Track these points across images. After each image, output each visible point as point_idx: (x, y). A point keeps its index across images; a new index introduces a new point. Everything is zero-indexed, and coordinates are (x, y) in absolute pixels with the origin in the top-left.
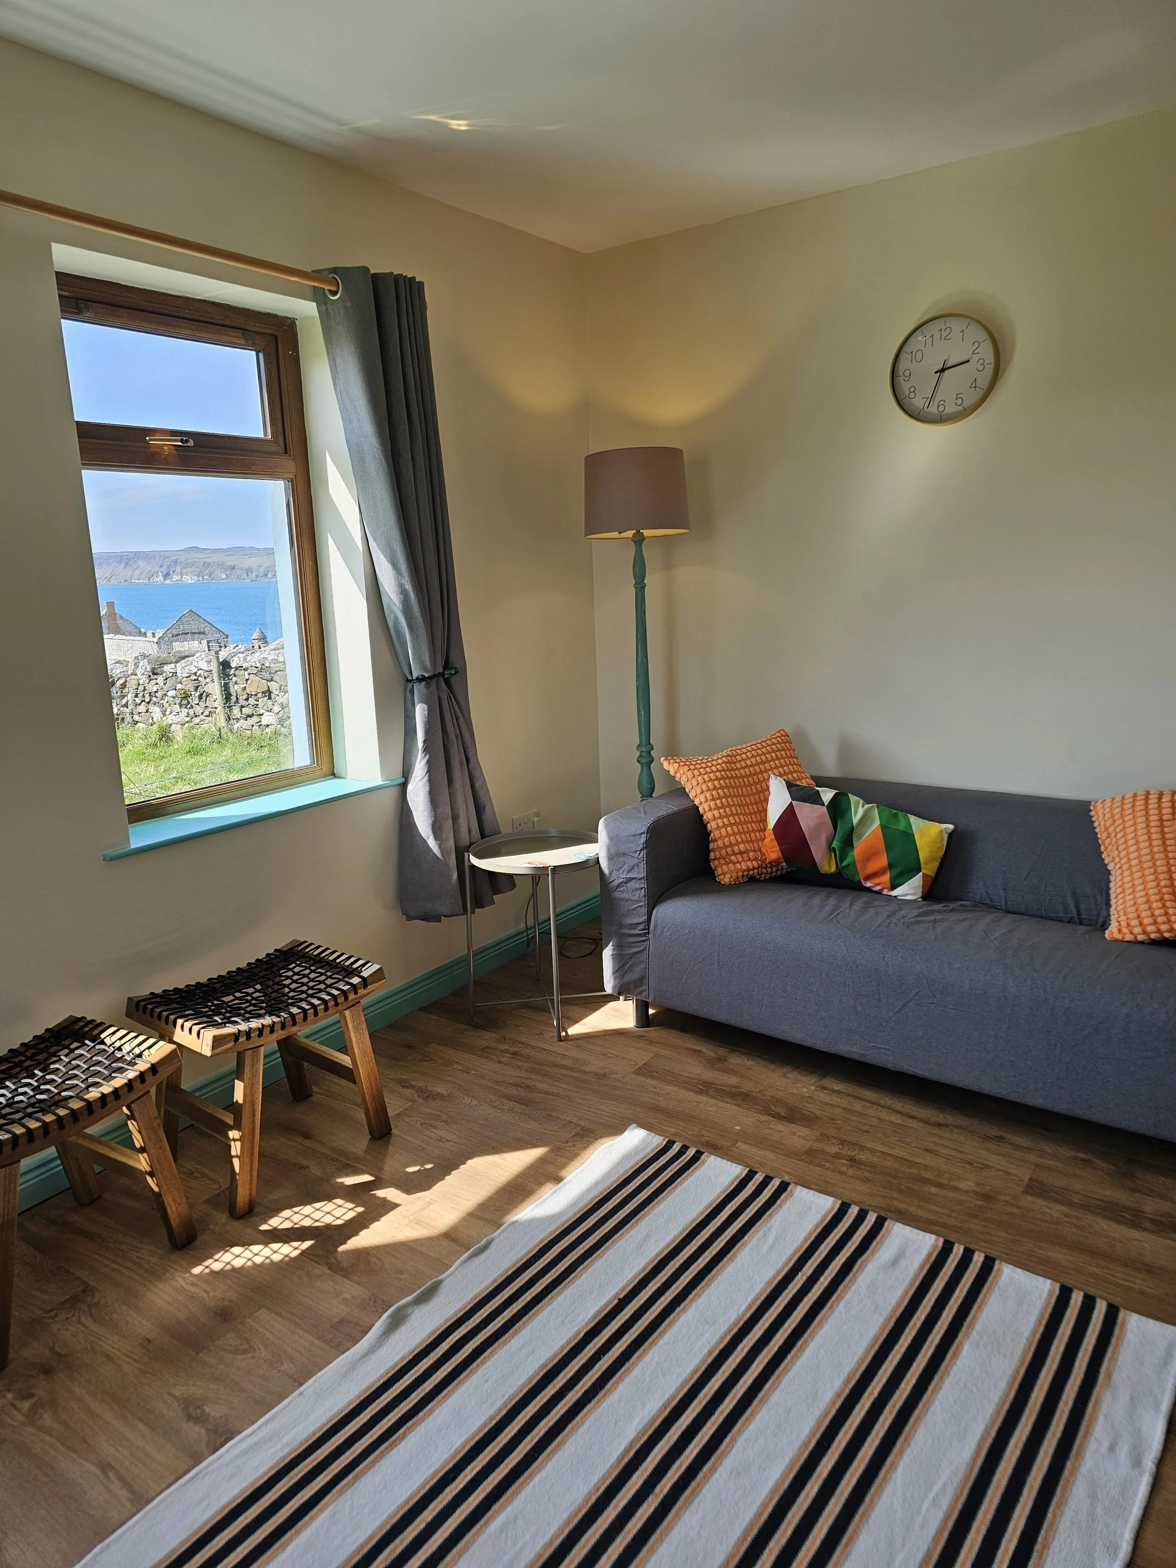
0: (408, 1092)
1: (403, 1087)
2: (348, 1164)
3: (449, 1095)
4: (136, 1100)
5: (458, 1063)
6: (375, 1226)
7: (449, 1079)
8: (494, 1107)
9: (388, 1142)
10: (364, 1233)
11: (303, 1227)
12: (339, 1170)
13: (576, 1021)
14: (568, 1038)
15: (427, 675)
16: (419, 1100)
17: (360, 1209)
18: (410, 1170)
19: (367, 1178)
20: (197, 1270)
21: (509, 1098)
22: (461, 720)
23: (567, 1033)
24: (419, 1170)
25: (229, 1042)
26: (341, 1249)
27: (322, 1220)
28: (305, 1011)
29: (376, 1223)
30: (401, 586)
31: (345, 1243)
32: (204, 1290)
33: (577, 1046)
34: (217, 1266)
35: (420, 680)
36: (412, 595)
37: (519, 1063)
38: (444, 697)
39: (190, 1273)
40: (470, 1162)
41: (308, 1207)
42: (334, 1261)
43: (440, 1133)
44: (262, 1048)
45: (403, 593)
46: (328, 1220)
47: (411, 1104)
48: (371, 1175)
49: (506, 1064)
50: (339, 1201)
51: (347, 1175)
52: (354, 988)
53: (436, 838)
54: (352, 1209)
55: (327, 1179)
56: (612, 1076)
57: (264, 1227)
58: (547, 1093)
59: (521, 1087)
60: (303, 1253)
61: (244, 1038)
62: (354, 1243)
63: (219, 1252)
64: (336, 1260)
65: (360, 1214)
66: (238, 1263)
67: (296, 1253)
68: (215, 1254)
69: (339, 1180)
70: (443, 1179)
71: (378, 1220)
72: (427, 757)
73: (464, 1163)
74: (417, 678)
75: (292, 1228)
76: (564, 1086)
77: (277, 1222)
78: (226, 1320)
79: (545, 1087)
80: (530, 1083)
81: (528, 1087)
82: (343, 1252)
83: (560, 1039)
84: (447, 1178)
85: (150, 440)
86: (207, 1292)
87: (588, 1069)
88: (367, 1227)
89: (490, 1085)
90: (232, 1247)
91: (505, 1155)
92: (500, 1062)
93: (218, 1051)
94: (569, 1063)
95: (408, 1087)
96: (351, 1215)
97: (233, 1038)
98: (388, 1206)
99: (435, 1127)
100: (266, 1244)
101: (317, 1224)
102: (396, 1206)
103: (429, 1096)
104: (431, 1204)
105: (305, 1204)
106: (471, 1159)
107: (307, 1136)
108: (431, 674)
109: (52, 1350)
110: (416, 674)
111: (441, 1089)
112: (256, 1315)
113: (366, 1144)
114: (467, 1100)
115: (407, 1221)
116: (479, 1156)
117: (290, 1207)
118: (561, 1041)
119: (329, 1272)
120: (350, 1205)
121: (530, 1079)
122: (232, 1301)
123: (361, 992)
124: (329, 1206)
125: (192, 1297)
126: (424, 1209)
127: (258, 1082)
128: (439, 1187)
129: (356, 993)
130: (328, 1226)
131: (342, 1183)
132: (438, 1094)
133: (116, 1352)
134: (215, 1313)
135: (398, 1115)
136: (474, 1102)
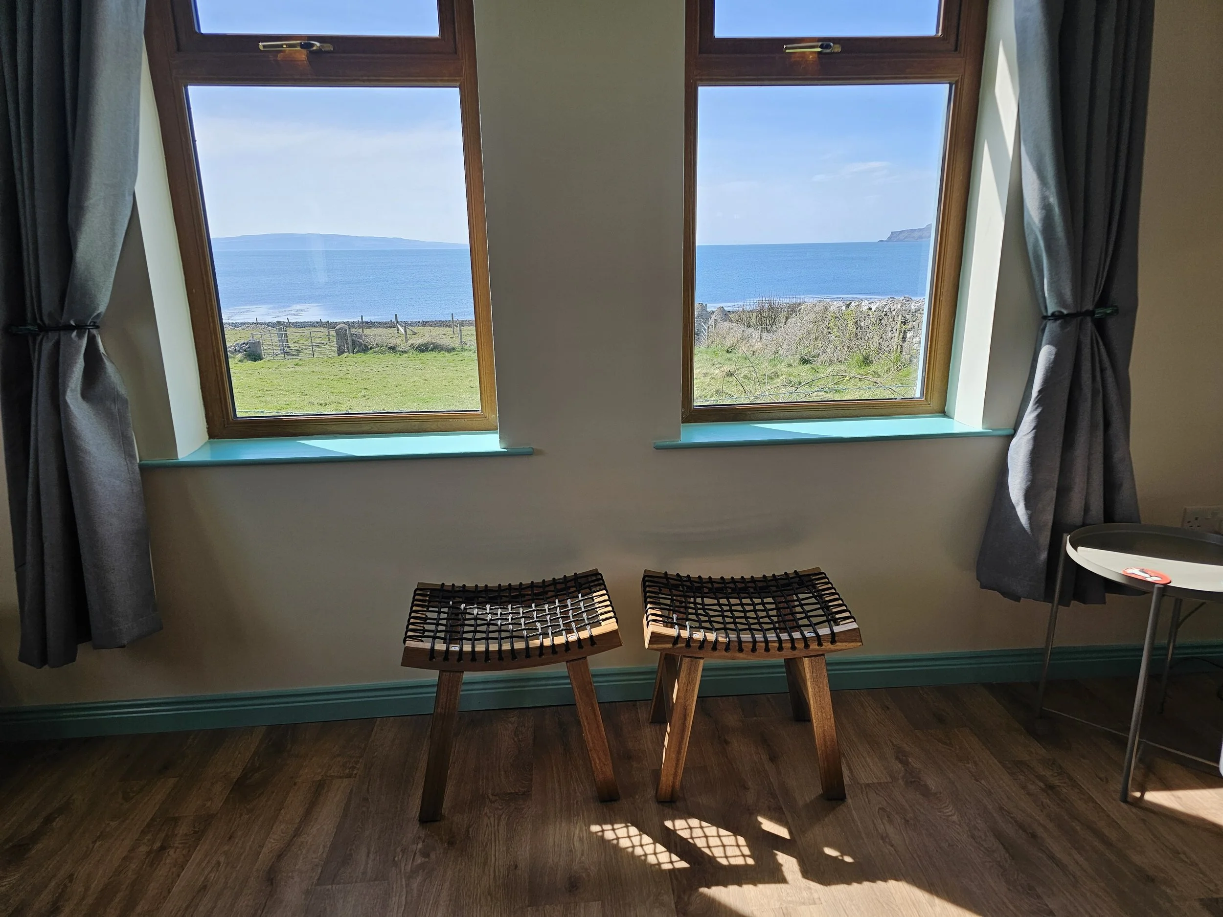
0: (898, 766)
1: (897, 758)
2: (781, 808)
3: (936, 794)
4: (573, 660)
5: (975, 763)
6: (748, 889)
7: (951, 775)
8: (973, 837)
9: (834, 808)
10: (733, 888)
11: (695, 845)
12: (769, 808)
13: (1167, 786)
14: (1139, 803)
15: (1065, 312)
16: (900, 781)
17: (750, 861)
18: (829, 851)
19: (783, 832)
20: (595, 828)
21: (999, 836)
22: (1109, 372)
23: (1142, 795)
24: (836, 858)
25: (667, 643)
26: (704, 890)
27: (713, 849)
28: (755, 642)
29: (751, 887)
30: (1044, 199)
31: (709, 887)
32: (583, 851)
33: (1144, 821)
34: (609, 835)
35: (1055, 316)
36: (1057, 210)
37: (1047, 801)
38: (1087, 341)
39: (589, 828)
40: (892, 883)
41: (714, 828)
42: (686, 899)
43: (891, 830)
44: (702, 661)
45: (1046, 208)
46: (718, 852)
47: (889, 780)
48: (790, 833)
49: (1029, 794)
50: (741, 840)
51: (771, 819)
52: (819, 639)
53: (1027, 506)
54: (744, 856)
55: (752, 812)
56: (1164, 888)
57: (668, 824)
58: (1052, 857)
59: (1025, 831)
60: (673, 871)
61: (684, 645)
62: (719, 893)
63: (621, 823)
64: (689, 899)
65: (746, 866)
66: (624, 843)
67: (667, 866)
68: (617, 823)
69: (760, 819)
70: (849, 883)
71: (755, 885)
72: (1039, 410)
73: (885, 880)
74: (1053, 314)
75: (686, 839)
76: (1080, 859)
77: (679, 826)
78: (570, 891)
79: (1056, 849)
80: (1040, 832)
81: (1034, 836)
82: (702, 894)
83: (1125, 798)
84: (855, 885)
85: (786, 48)
86: (582, 855)
87: (1137, 859)
88: (740, 884)
89: (990, 807)
90: (633, 825)
91: (937, 901)
92: (1024, 788)
93: (655, 646)
94: (1112, 835)
95: (901, 762)
96: (740, 861)
97: (673, 640)
98: (776, 876)
99: (891, 821)
100: (656, 841)
101: (707, 851)
102: (783, 880)
103: (914, 781)
104: (815, 903)
105: (713, 824)
106: (896, 880)
107: (773, 759)
108: (1072, 311)
109: (469, 826)
110: (1052, 308)
111: (932, 782)
112: (591, 903)
113: (813, 797)
114: (949, 810)
115: (778, 905)
116: (908, 882)
117: (701, 819)
118: (1125, 801)
119: (673, 906)
120: (746, 851)
121: (1045, 827)
122: (589, 875)
123: (827, 645)
124: (729, 838)
125: (571, 851)
126: (804, 904)
127: (693, 691)
128: (839, 890)
129: (820, 644)
130: (712, 859)
131: (761, 823)
132: (926, 786)
133: (493, 859)
134: (570, 878)
135: (868, 785)
136: (955, 818)
